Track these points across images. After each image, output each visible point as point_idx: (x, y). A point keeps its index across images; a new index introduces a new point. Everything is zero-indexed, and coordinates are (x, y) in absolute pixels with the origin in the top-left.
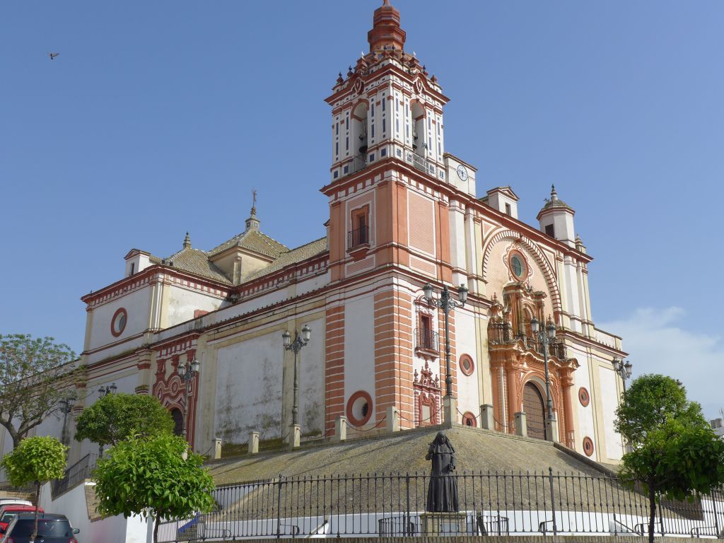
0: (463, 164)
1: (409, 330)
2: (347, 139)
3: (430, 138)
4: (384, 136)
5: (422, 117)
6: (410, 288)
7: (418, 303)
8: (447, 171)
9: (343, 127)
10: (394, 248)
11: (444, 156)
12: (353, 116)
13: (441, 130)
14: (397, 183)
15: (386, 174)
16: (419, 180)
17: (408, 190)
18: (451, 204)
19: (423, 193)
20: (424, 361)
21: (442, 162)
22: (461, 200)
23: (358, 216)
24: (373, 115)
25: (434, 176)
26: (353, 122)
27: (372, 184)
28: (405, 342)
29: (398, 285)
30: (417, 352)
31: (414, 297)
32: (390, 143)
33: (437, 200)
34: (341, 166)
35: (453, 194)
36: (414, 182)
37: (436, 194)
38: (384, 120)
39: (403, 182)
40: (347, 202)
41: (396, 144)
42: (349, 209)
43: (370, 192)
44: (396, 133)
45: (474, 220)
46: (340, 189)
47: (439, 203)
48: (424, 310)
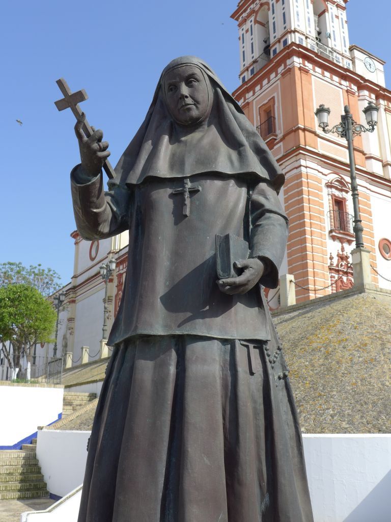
0: (370, 56)
1: (322, 213)
2: (252, 44)
3: (334, 31)
4: (285, 28)
5: (324, 12)
6: (320, 170)
7: (329, 186)
8: (354, 63)
9: (248, 36)
10: (300, 131)
11: (349, 49)
12: (256, 22)
13: (346, 26)
14: (300, 69)
15: (288, 62)
16: (324, 68)
17: (313, 77)
18: (360, 94)
19: (329, 80)
20: (340, 244)
21: (348, 54)
22: (371, 90)
23: (264, 111)
24: (273, 13)
25: (341, 65)
26: (256, 28)
27: (276, 76)
28: (318, 224)
29: (306, 167)
30: (331, 235)
31: (325, 180)
32: (291, 32)
33: (346, 89)
34: (247, 70)
35: (362, 84)
36: (318, 70)
37: (343, 82)
38: (284, 14)
39: (307, 68)
40: (254, 101)
41: (298, 32)
42: (256, 108)
43: (275, 84)
44: (297, 23)
45: (385, 110)
46: (247, 90)
47: (347, 91)
48: (337, 193)
